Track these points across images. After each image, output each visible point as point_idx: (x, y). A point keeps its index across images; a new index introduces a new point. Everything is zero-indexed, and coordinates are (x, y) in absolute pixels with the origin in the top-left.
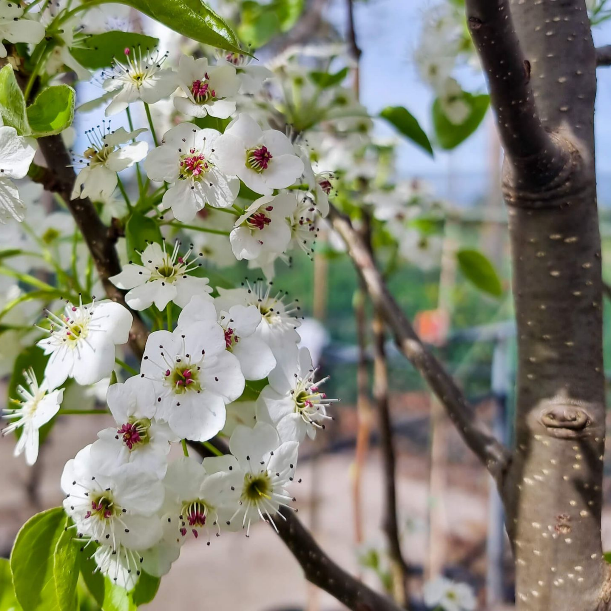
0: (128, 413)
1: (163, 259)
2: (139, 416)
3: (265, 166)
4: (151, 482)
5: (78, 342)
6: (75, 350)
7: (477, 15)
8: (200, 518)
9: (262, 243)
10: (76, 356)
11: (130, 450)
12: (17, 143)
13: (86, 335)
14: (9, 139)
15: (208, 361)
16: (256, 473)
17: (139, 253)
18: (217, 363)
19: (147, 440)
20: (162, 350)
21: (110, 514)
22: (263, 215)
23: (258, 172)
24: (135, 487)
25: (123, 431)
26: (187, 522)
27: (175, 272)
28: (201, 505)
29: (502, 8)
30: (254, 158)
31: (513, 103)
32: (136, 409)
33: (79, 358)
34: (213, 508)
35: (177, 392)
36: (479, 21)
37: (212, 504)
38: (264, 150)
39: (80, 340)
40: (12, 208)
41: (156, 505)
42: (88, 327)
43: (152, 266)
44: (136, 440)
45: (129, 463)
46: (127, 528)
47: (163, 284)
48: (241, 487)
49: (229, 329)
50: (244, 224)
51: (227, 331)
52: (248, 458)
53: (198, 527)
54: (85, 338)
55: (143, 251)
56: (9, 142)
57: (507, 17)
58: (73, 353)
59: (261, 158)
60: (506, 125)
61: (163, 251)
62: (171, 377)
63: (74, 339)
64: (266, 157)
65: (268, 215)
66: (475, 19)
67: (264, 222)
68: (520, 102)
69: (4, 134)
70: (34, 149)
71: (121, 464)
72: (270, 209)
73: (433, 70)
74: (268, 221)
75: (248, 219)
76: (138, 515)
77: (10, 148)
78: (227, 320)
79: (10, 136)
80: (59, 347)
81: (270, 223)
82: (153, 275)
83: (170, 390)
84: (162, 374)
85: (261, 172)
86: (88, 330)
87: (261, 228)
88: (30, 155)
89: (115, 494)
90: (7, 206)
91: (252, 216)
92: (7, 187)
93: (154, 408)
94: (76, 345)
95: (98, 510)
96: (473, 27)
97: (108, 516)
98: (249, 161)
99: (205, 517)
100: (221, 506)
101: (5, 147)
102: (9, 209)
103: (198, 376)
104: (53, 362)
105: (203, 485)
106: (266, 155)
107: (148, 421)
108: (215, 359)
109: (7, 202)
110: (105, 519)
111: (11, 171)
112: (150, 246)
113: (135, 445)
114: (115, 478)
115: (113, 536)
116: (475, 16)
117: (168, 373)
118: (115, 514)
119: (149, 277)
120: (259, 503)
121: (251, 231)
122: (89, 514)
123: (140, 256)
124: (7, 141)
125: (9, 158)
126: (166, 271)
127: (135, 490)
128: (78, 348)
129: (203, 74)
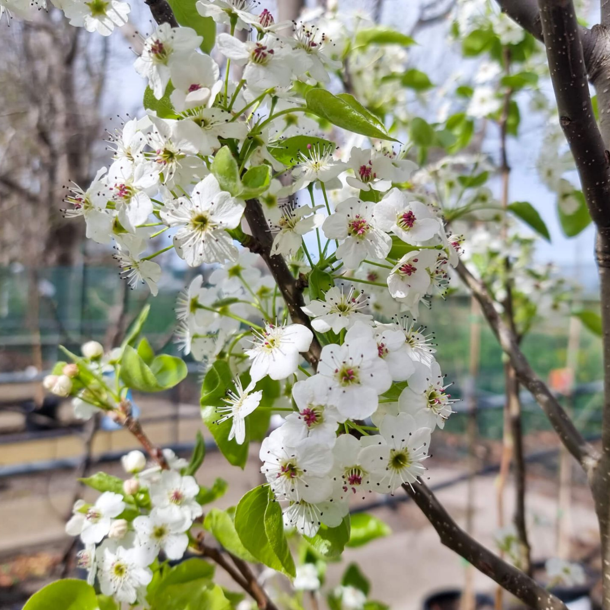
0: (308, 402)
1: (341, 298)
2: (315, 404)
3: (411, 226)
4: (324, 451)
5: (273, 350)
6: (271, 355)
7: (567, 115)
8: (358, 479)
9: (410, 286)
10: (272, 358)
11: (309, 428)
12: (231, 203)
13: (279, 345)
14: (225, 200)
15: (366, 363)
16: (399, 449)
17: (324, 293)
18: (372, 366)
19: (321, 421)
20: (332, 355)
21: (295, 474)
22: (411, 265)
23: (406, 231)
24: (312, 455)
25: (304, 414)
26: (348, 482)
27: (349, 309)
28: (358, 470)
29: (586, 109)
30: (403, 219)
31: (597, 184)
32: (313, 399)
33: (274, 360)
34: (367, 473)
35: (343, 386)
36: (569, 120)
37: (366, 470)
38: (411, 213)
39: (274, 349)
40: (228, 252)
41: (327, 468)
42: (280, 340)
43: (332, 303)
44: (314, 420)
45: (309, 438)
46: (306, 484)
47: (340, 315)
48: (388, 458)
49: (382, 343)
50: (397, 272)
51: (380, 345)
52: (393, 437)
53: (356, 486)
54: (278, 348)
55: (327, 291)
56: (225, 204)
57: (590, 116)
58: (269, 358)
59: (408, 219)
60: (593, 202)
61: (341, 293)
62: (339, 374)
63: (270, 347)
64: (412, 219)
65: (414, 265)
66: (565, 117)
67: (412, 270)
68: (603, 183)
69: (221, 197)
70: (243, 206)
71: (303, 438)
72: (416, 261)
73: (549, 173)
74: (414, 269)
75: (400, 269)
76: (315, 476)
77: (226, 207)
78: (381, 337)
79: (226, 198)
80: (260, 352)
81: (416, 271)
82: (333, 309)
83: (338, 384)
84: (332, 373)
85: (408, 230)
86: (281, 342)
87: (410, 275)
88: (240, 211)
89: (298, 460)
90: (225, 251)
91: (403, 266)
92: (224, 237)
93: (326, 398)
94: (272, 352)
95: (286, 472)
96: (564, 124)
97: (293, 476)
98: (399, 222)
99: (361, 479)
100: (373, 472)
101: (222, 207)
102: (227, 253)
103: (359, 374)
104: (255, 364)
105: (359, 455)
106: (412, 217)
107: (322, 407)
108: (370, 363)
109: (224, 247)
110: (291, 479)
111: (227, 224)
112: (332, 288)
113: (312, 424)
114: (299, 448)
115: (296, 490)
116: (565, 115)
117: (337, 371)
118: (298, 476)
119: (329, 311)
120: (401, 471)
121: (401, 277)
122: (279, 475)
123: (324, 295)
124: (224, 203)
125: (225, 215)
126: (343, 308)
127: (312, 458)
128: (273, 354)
129: (368, 161)
